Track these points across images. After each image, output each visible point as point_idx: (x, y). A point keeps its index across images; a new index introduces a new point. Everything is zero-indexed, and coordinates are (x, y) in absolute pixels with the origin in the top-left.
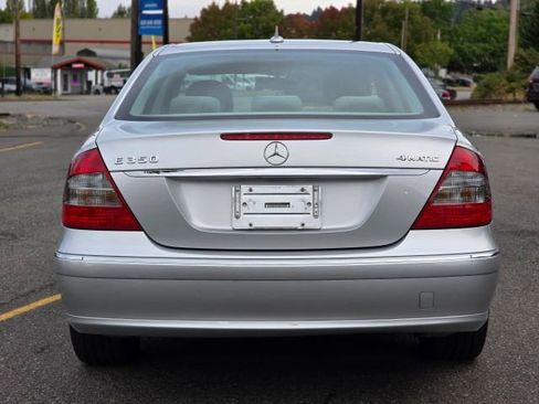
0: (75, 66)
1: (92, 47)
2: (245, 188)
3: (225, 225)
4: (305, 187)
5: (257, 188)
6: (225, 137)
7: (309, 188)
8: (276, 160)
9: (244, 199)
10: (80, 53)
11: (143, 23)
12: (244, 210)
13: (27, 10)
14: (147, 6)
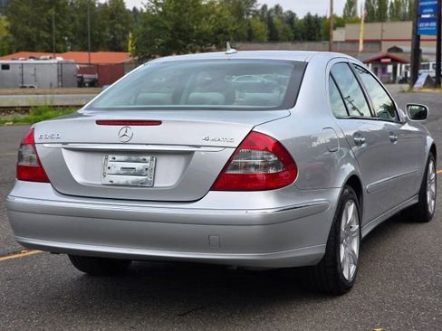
0: (383, 60)
1: (399, 45)
2: (110, 157)
3: (98, 181)
4: (146, 158)
5: (118, 158)
6: (99, 122)
7: (148, 158)
8: (125, 139)
9: (110, 164)
10: (390, 50)
11: (421, 25)
12: (108, 171)
13: (359, 16)
14: (425, 11)
